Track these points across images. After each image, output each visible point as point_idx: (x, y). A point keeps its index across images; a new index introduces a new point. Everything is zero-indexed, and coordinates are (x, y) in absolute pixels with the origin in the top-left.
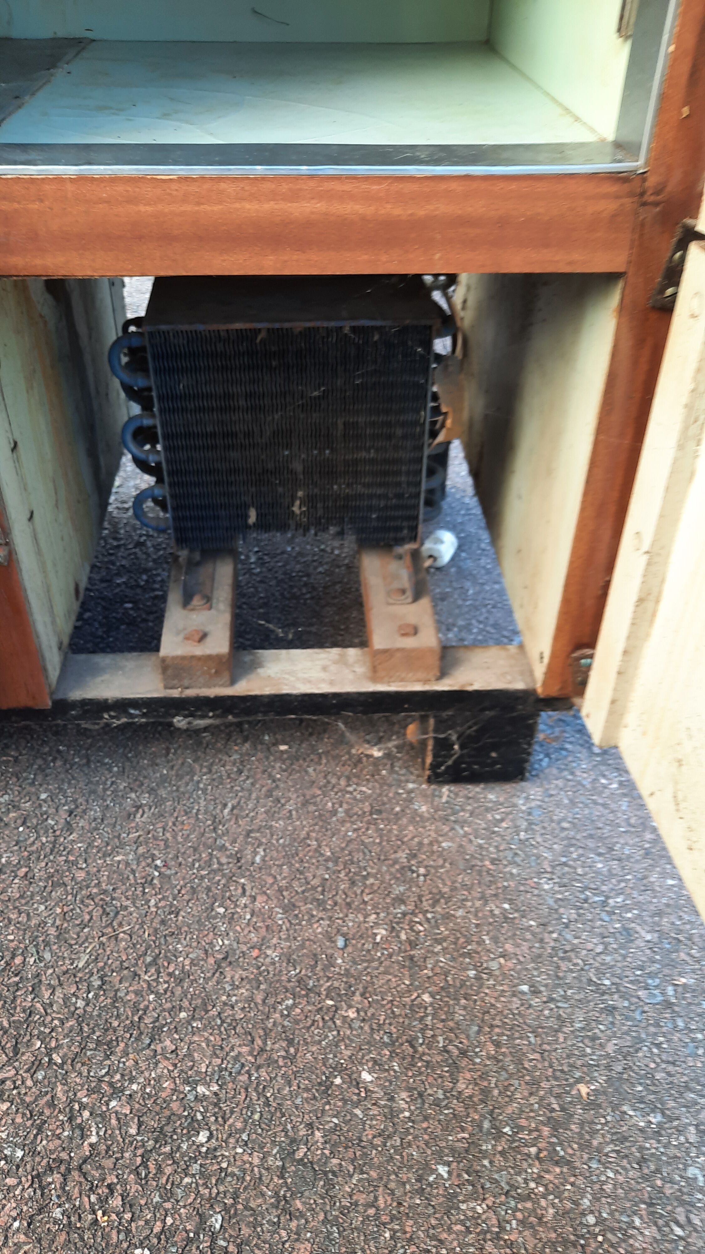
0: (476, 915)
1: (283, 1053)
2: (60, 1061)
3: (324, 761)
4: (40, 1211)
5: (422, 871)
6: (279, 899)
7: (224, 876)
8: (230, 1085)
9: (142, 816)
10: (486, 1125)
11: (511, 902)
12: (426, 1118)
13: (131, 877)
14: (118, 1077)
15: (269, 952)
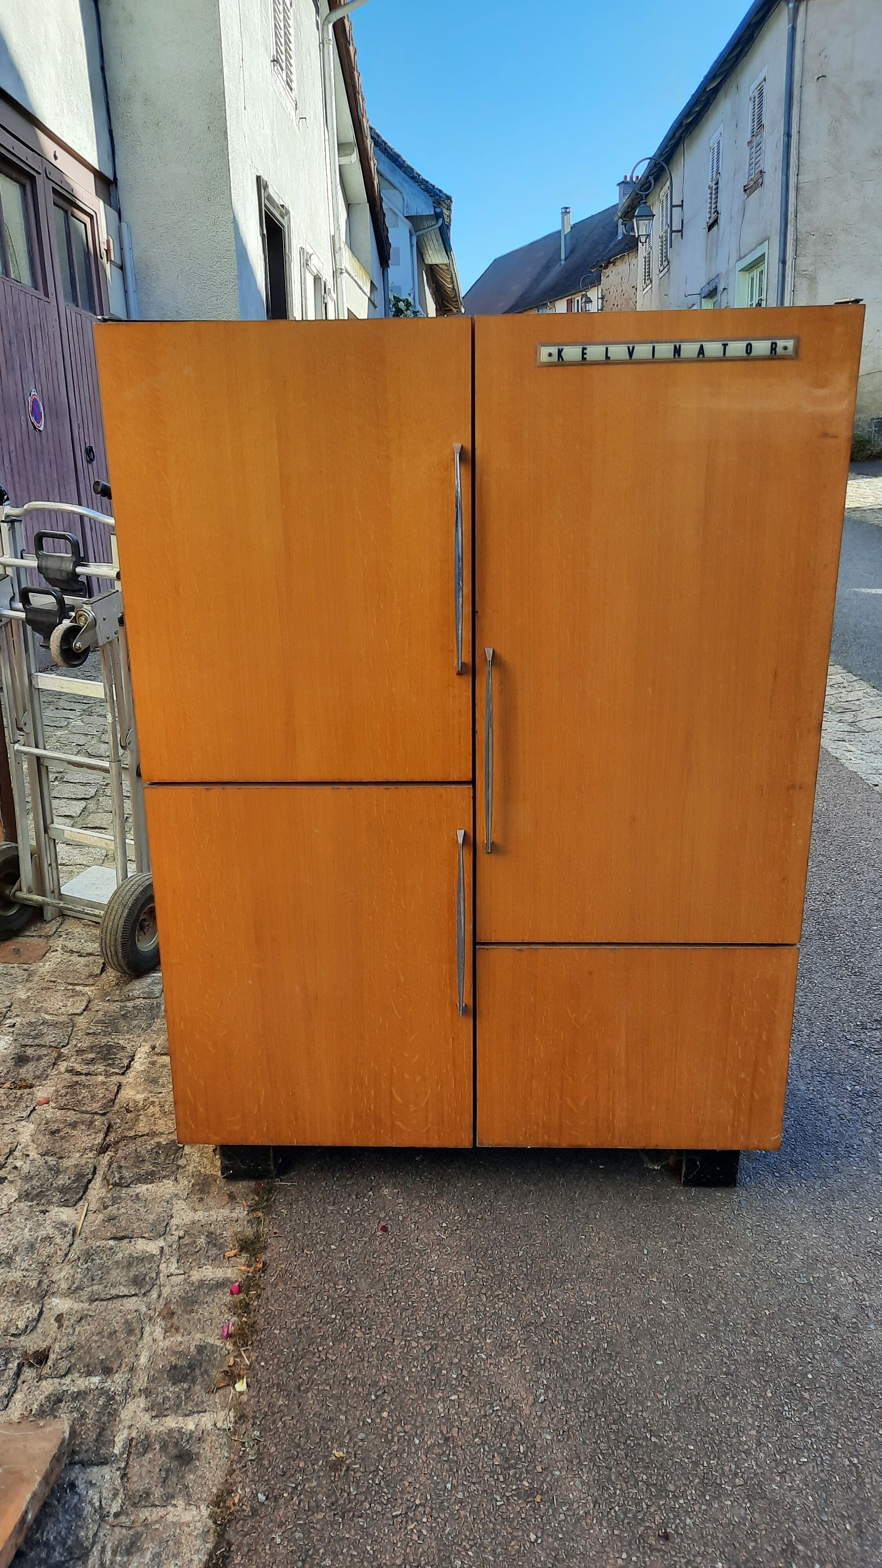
5: (683, 1225)
13: (535, 1221)
14: (549, 1296)
15: (610, 1255)
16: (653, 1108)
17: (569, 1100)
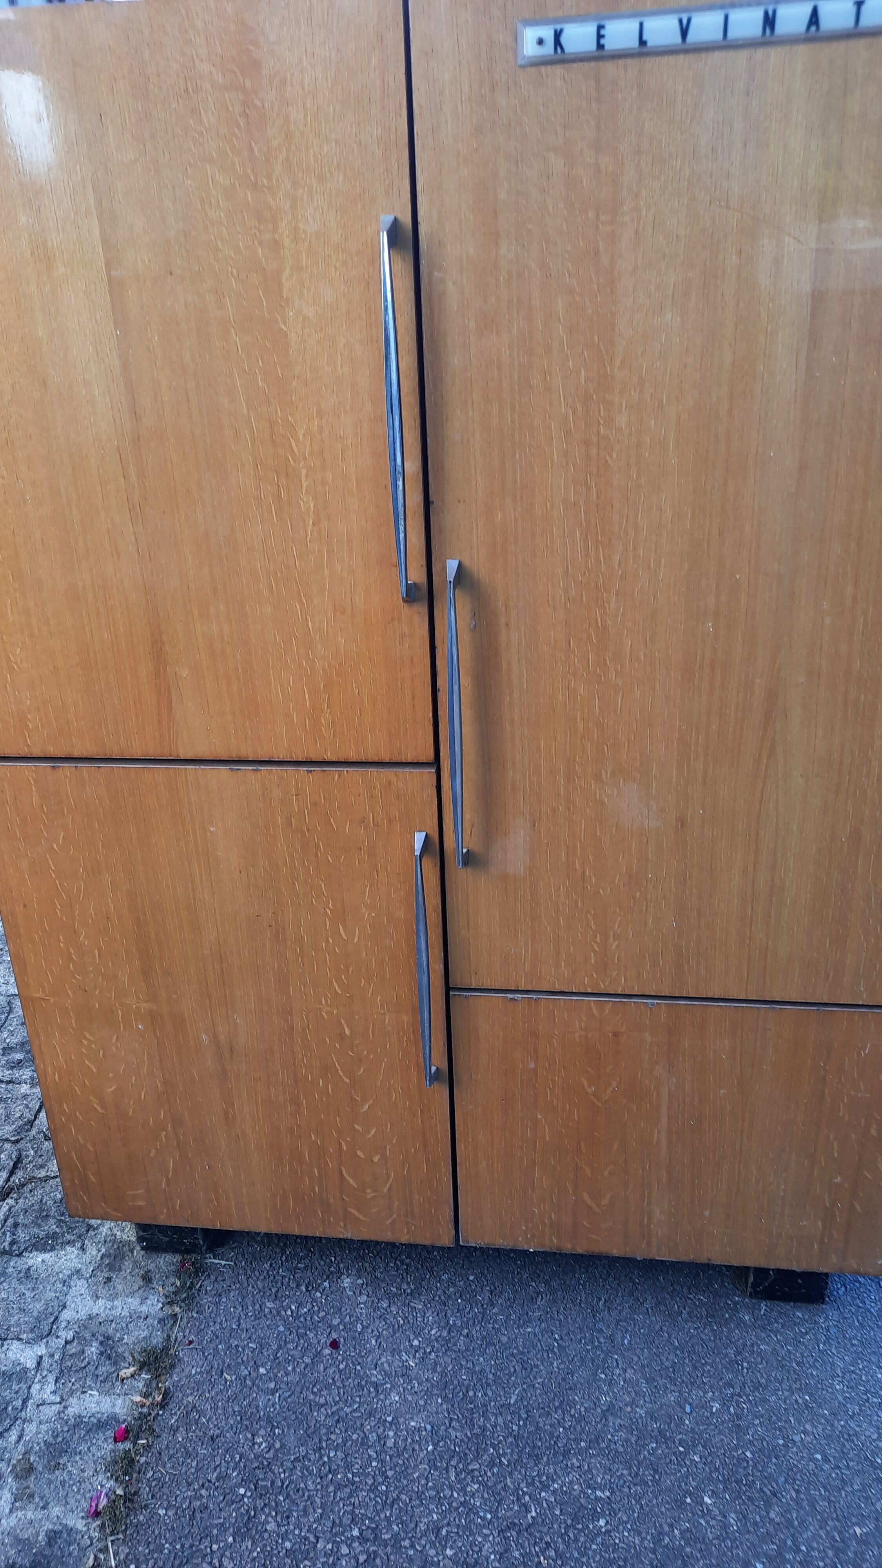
0: (785, 1402)
1: (651, 1478)
2: (506, 1463)
3: (670, 1272)
4: (506, 1552)
5: (745, 1365)
6: (643, 1374)
7: (602, 1351)
8: (618, 1493)
9: (541, 1300)
10: (789, 1542)
11: (810, 1395)
12: (749, 1532)
13: (539, 1344)
14: (545, 1478)
15: (638, 1410)
16: (707, 1213)
17: (586, 1196)
